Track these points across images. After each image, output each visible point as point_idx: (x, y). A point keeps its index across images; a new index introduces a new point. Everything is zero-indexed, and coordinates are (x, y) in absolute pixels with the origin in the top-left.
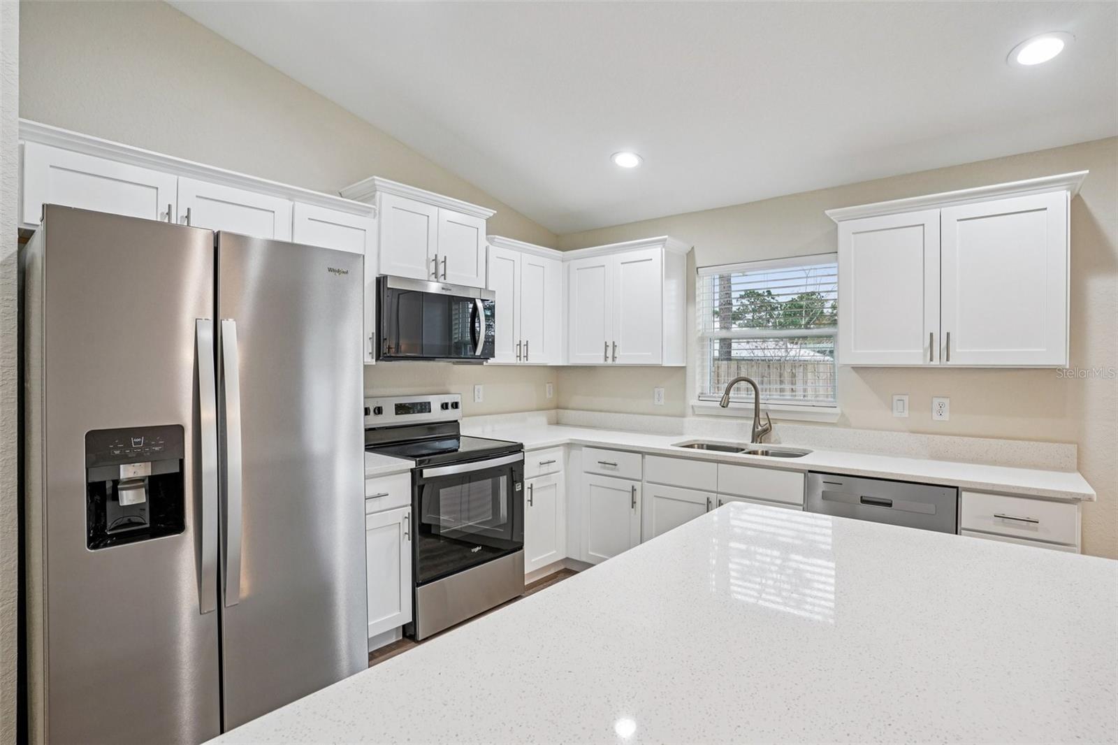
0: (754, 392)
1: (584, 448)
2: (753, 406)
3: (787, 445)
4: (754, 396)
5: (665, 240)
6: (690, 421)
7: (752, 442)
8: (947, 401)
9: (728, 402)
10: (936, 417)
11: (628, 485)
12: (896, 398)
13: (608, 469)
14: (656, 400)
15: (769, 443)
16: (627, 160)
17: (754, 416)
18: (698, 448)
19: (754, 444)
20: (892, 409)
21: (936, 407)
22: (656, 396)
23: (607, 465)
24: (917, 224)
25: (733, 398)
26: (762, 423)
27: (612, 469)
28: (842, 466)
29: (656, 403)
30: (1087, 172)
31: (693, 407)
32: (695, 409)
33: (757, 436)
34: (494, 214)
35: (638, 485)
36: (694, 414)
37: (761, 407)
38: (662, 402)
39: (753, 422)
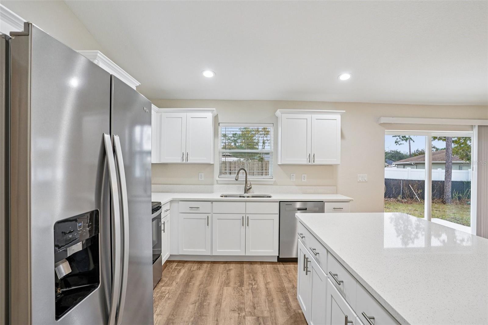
0: (245, 174)
1: (180, 202)
2: (245, 179)
3: (256, 193)
4: (245, 175)
5: (214, 110)
6: (216, 186)
7: (245, 193)
8: (306, 175)
9: (238, 178)
10: (303, 180)
11: (205, 216)
12: (292, 175)
13: (194, 210)
14: (200, 178)
15: (250, 193)
16: (208, 74)
17: (245, 183)
18: (225, 197)
19: (246, 194)
20: (290, 178)
21: (303, 177)
22: (200, 176)
23: (193, 208)
24: (305, 118)
25: (240, 176)
26: (248, 186)
27: (196, 210)
28: (292, 199)
29: (200, 180)
30: (345, 111)
31: (217, 180)
32: (218, 182)
33: (246, 191)
34: (140, 85)
35: (210, 215)
36: (218, 183)
37: (248, 179)
38: (203, 179)
39: (244, 186)
